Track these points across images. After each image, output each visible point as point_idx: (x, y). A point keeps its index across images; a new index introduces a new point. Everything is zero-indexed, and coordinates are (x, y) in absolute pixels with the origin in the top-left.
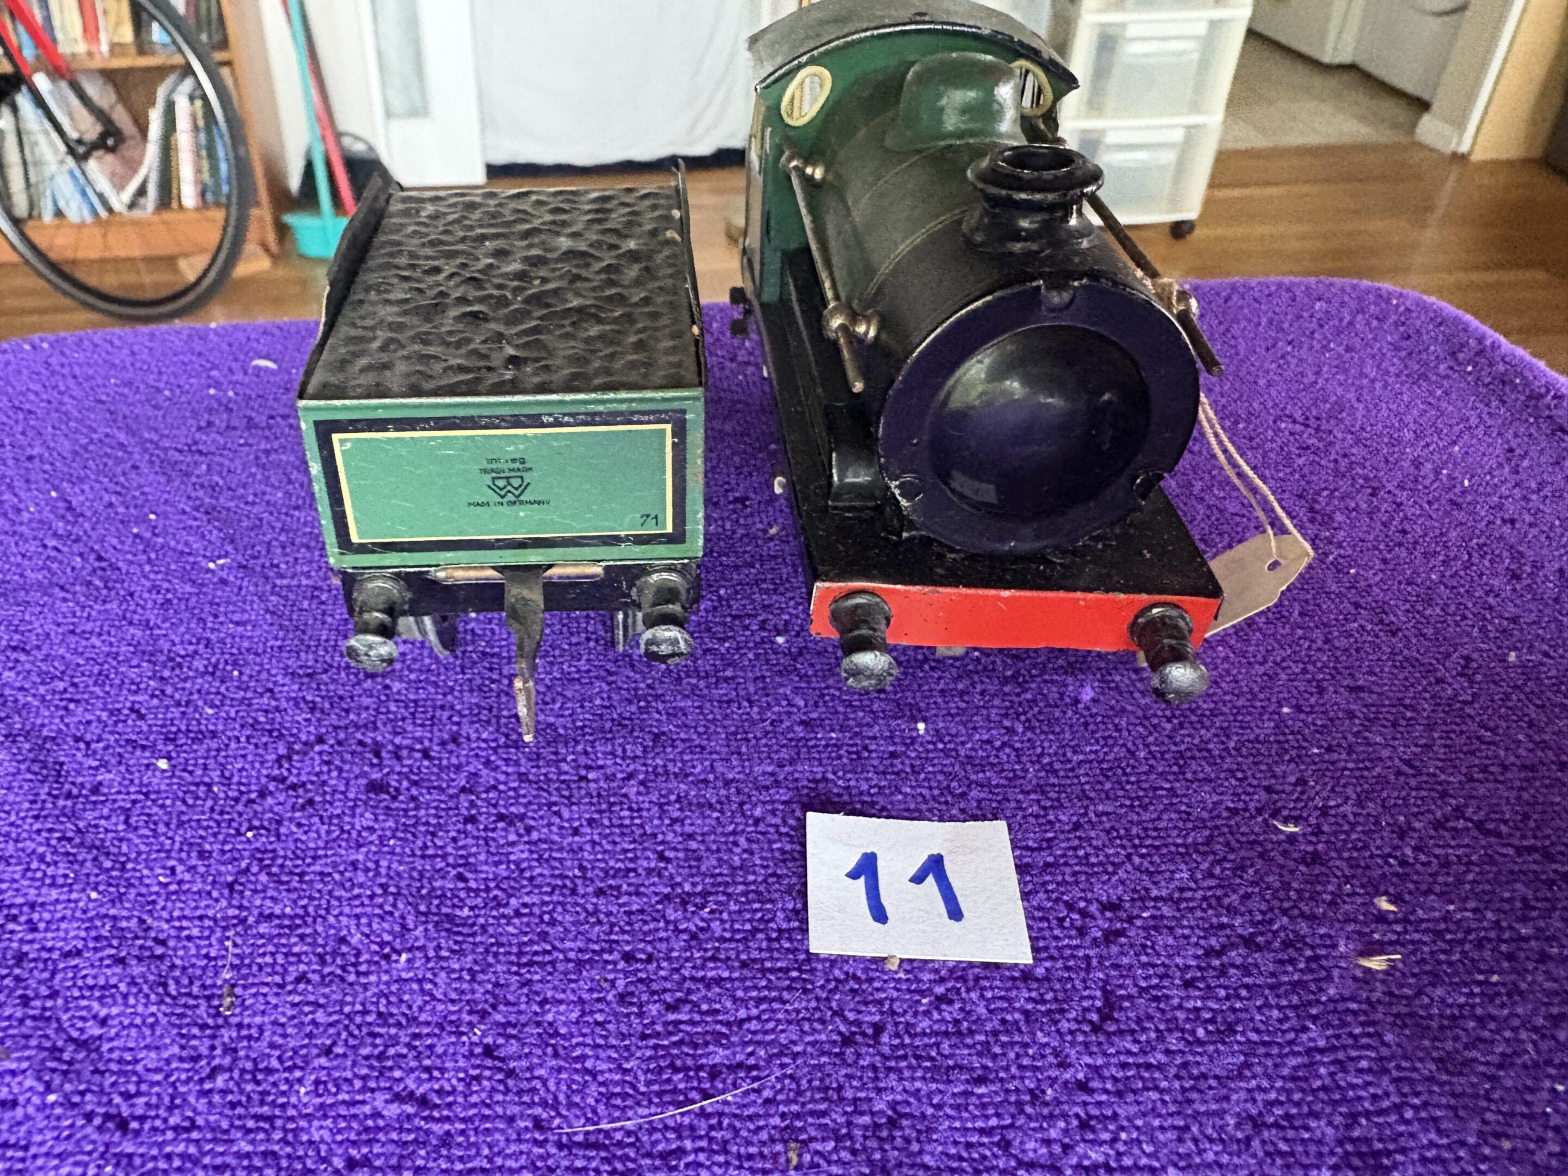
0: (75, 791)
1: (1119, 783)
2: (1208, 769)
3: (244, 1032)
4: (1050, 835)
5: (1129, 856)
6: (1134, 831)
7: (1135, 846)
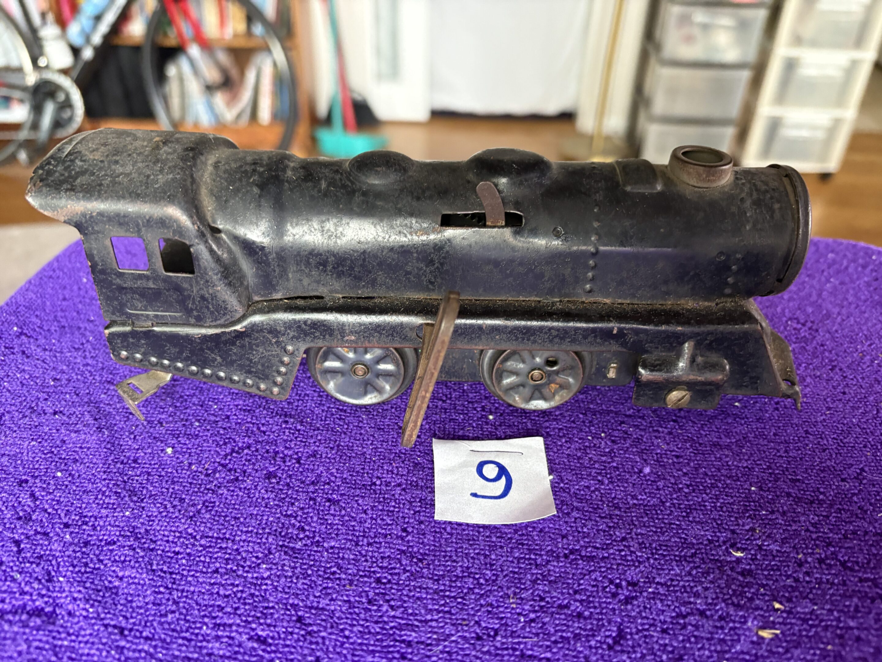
0: (125, 461)
1: (652, 518)
2: (701, 516)
3: (185, 594)
4: (608, 542)
5: (648, 559)
6: (654, 545)
7: (652, 554)
